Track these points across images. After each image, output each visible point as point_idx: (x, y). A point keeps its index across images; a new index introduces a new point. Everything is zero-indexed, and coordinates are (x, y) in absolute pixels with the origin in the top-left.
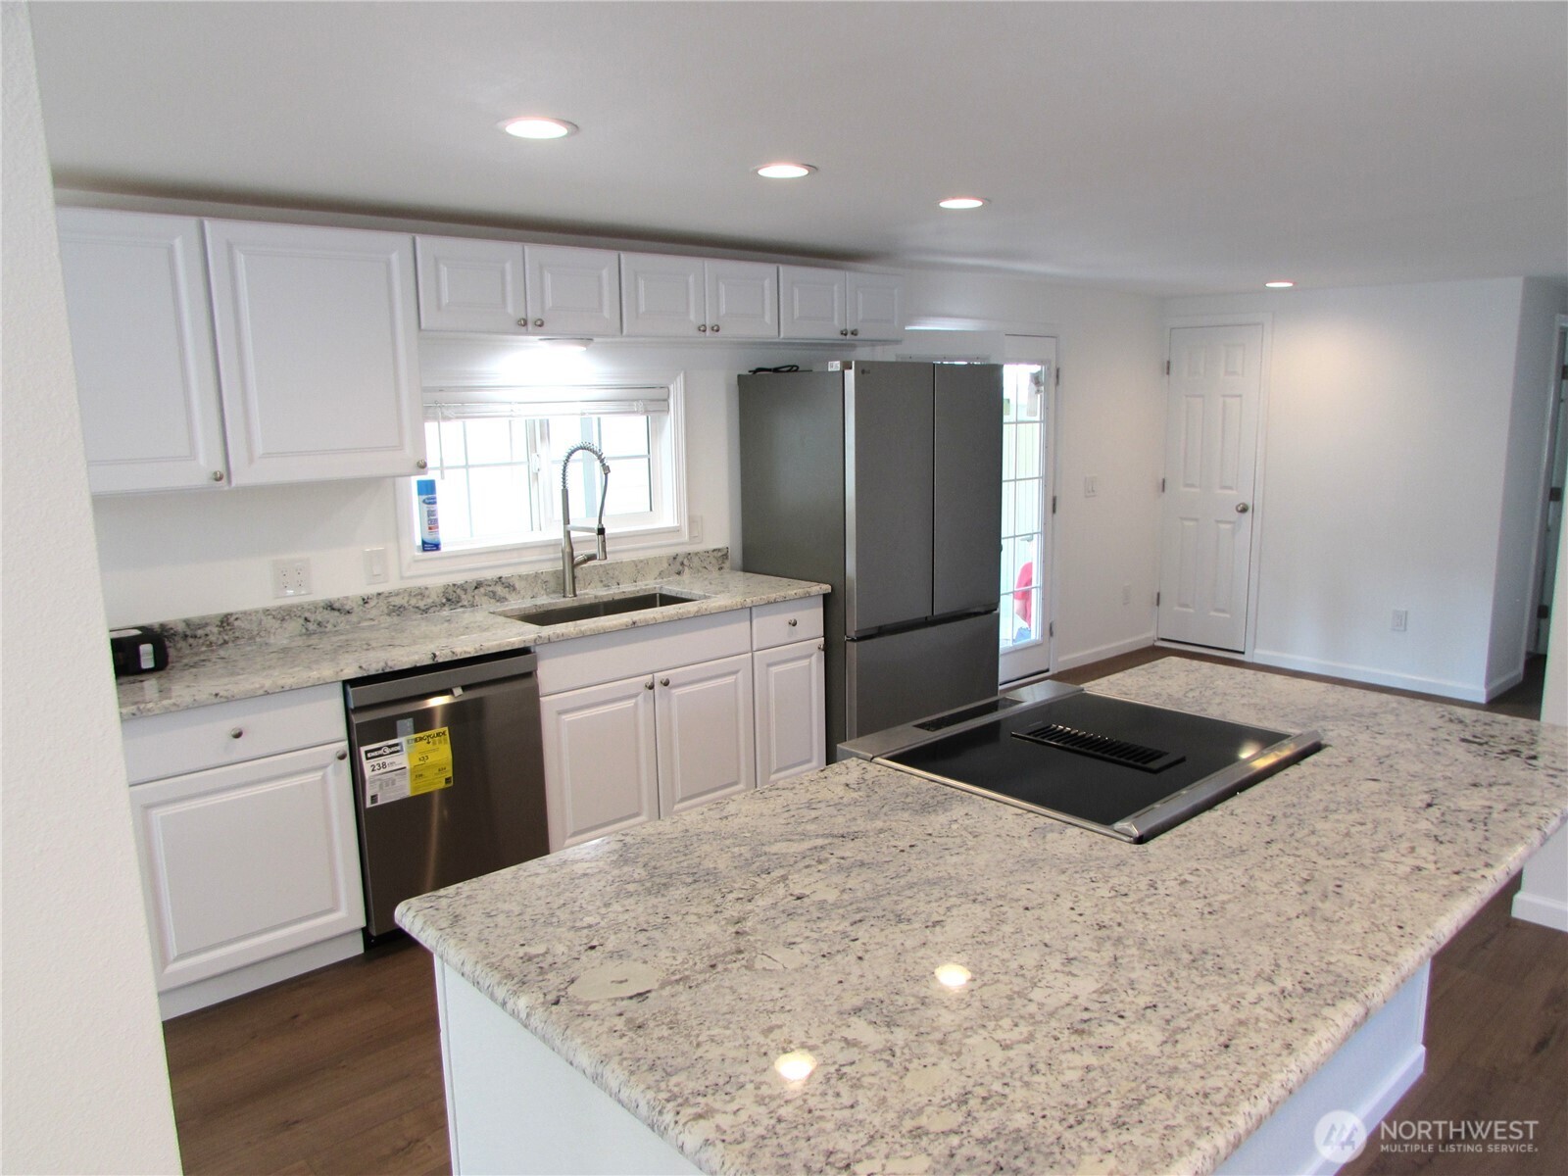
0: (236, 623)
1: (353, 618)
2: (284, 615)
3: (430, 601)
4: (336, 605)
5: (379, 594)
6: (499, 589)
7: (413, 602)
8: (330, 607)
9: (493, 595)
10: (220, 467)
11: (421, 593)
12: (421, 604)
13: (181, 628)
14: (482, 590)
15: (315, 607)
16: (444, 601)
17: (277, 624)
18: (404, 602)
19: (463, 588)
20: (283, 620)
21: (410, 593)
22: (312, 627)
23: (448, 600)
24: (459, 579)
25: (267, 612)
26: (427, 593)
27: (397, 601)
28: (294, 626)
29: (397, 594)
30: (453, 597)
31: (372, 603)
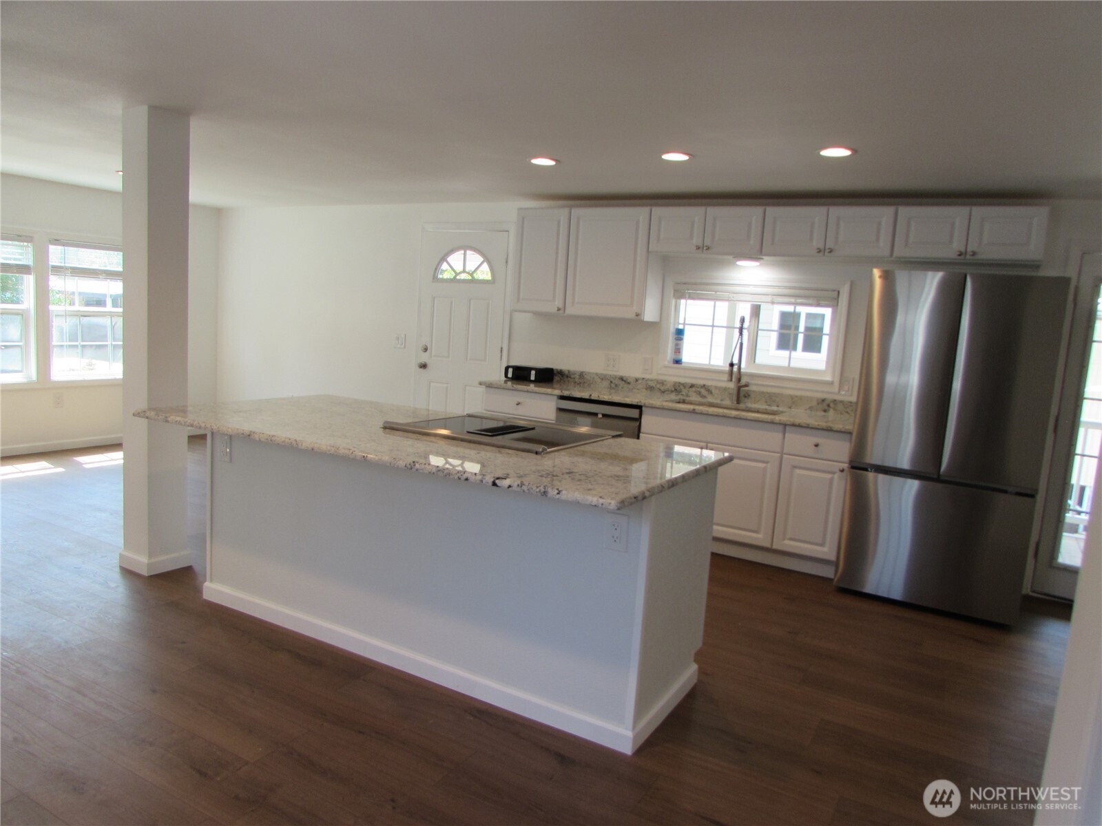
0: (585, 376)
1: (630, 386)
2: (603, 378)
3: (667, 387)
4: (625, 379)
5: (643, 378)
6: (703, 391)
7: (658, 386)
8: (622, 379)
9: (699, 393)
10: (561, 306)
11: (662, 383)
12: (662, 388)
13: (567, 373)
14: (694, 389)
15: (615, 377)
16: (673, 389)
17: (599, 381)
18: (654, 385)
19: (684, 385)
20: (602, 379)
21: (658, 382)
22: (613, 386)
23: (676, 390)
24: (683, 380)
25: (597, 374)
26: (665, 383)
27: (651, 384)
28: (606, 383)
29: (652, 380)
30: (678, 389)
31: (639, 382)
